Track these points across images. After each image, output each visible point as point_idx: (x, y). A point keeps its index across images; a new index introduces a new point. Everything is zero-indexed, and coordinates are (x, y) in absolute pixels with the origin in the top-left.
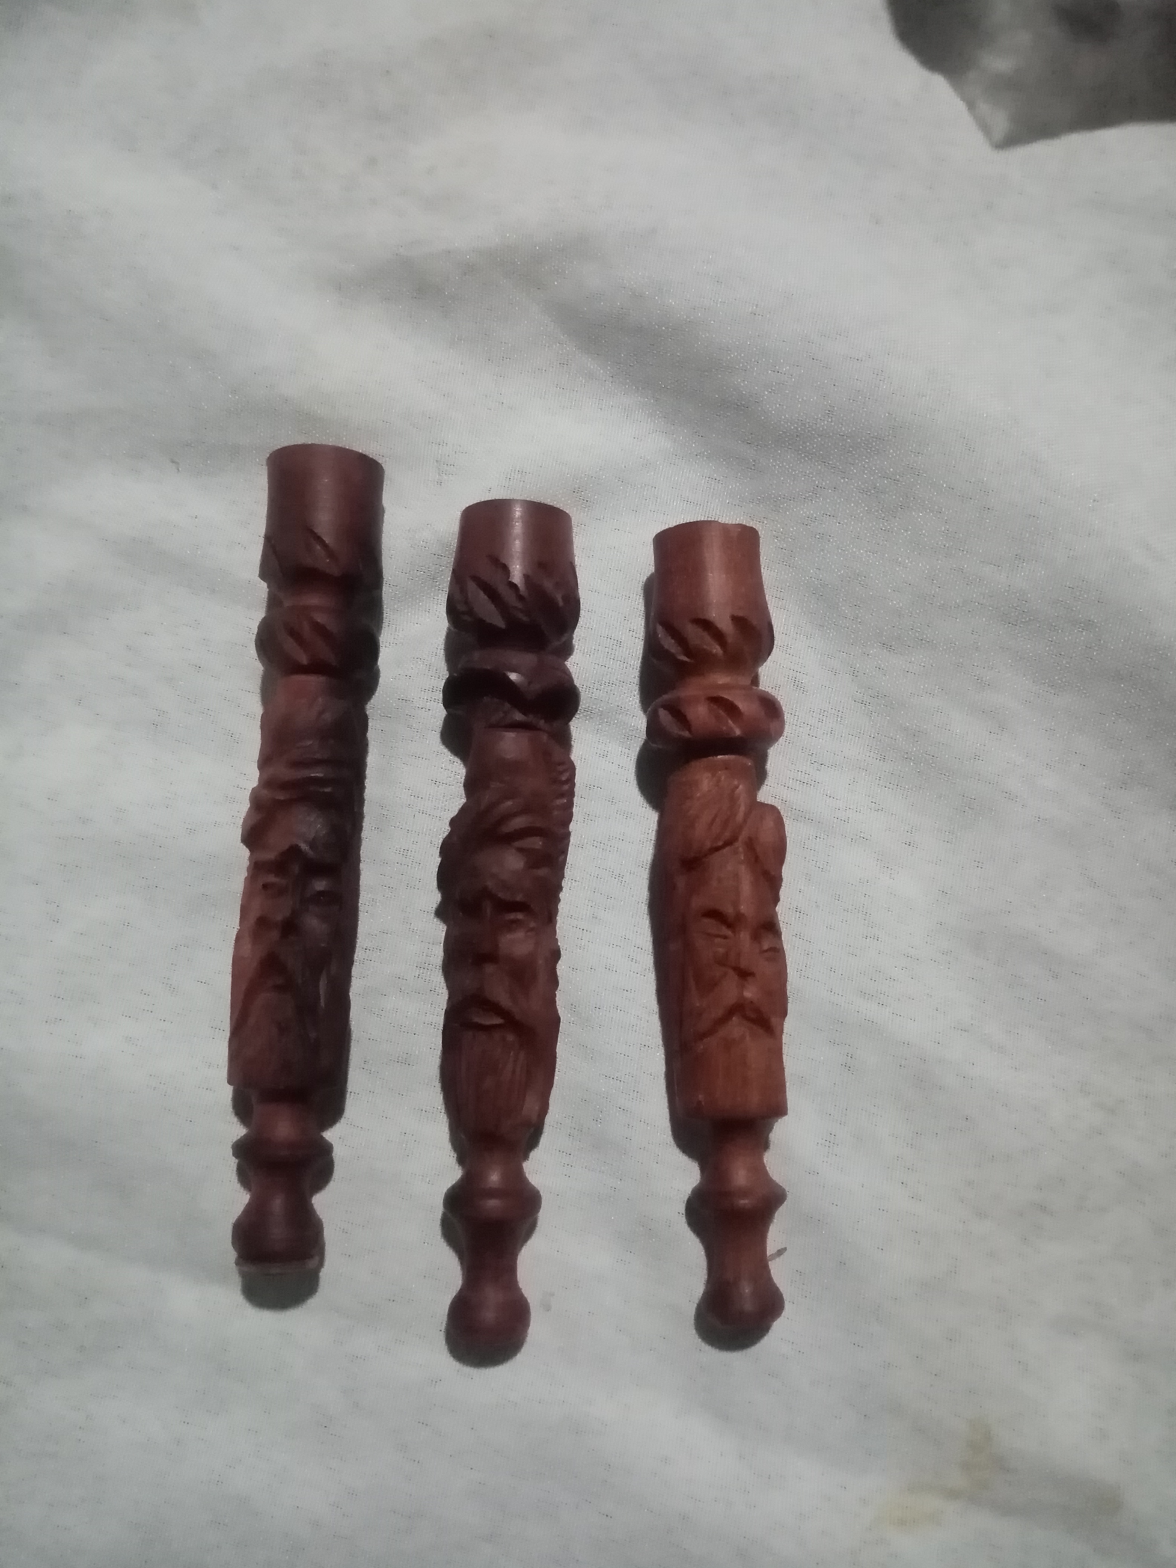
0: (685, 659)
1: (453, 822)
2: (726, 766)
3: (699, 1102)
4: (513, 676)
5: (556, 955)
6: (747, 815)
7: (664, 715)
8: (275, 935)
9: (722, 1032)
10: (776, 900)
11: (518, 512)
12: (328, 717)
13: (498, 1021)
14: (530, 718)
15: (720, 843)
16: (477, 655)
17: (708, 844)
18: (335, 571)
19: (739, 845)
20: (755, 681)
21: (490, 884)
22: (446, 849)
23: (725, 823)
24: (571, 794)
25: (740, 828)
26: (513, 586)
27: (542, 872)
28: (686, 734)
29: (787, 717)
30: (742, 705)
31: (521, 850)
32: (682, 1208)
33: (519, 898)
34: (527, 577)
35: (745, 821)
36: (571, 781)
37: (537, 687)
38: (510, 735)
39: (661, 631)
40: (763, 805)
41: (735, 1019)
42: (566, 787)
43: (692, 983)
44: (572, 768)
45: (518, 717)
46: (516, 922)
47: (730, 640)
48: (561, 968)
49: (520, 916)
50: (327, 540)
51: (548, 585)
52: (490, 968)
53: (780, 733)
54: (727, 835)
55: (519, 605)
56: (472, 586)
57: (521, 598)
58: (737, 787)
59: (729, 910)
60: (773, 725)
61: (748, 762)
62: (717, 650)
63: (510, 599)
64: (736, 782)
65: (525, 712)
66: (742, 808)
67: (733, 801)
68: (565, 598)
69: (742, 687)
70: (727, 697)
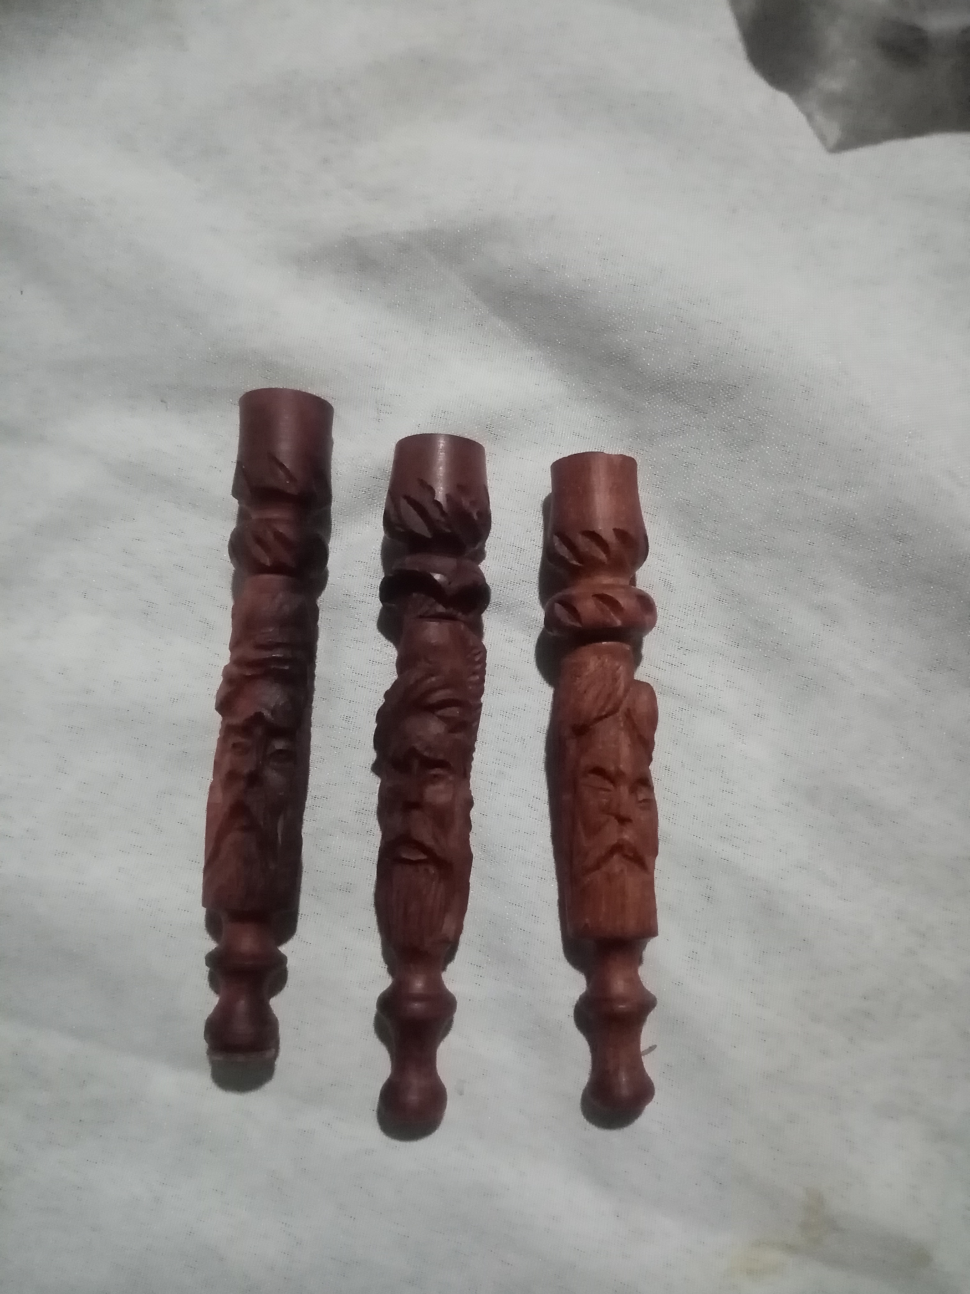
0: (575, 563)
1: (387, 695)
2: (609, 651)
3: (586, 925)
4: (437, 577)
5: (470, 803)
6: (626, 690)
7: (559, 610)
8: (242, 784)
9: (604, 869)
10: (650, 759)
11: (442, 444)
12: (287, 608)
13: (422, 857)
14: (451, 610)
15: (604, 713)
16: (407, 559)
17: (595, 714)
18: (292, 490)
19: (620, 715)
20: (633, 581)
21: (418, 746)
22: (382, 716)
23: (609, 696)
24: (483, 672)
25: (621, 702)
26: (438, 504)
27: (458, 736)
28: (578, 625)
29: (659, 611)
30: (622, 602)
31: (441, 717)
32: (571, 1011)
33: (441, 756)
34: (449, 497)
35: (625, 696)
36: (483, 662)
37: (455, 585)
38: (434, 624)
39: (557, 541)
40: (639, 682)
41: (616, 857)
42: (478, 667)
43: (580, 827)
44: (483, 651)
45: (440, 609)
46: (435, 776)
47: (613, 549)
48: (474, 814)
49: (441, 771)
50: (287, 465)
51: (465, 502)
52: (416, 813)
53: (652, 624)
54: (609, 707)
55: (443, 519)
56: (403, 503)
57: (443, 513)
58: (618, 668)
59: (612, 768)
60: (647, 617)
61: (628, 647)
62: (603, 556)
63: (435, 514)
64: (617, 664)
65: (446, 606)
66: (622, 685)
67: (615, 679)
68: (479, 514)
69: (623, 587)
70: (610, 594)
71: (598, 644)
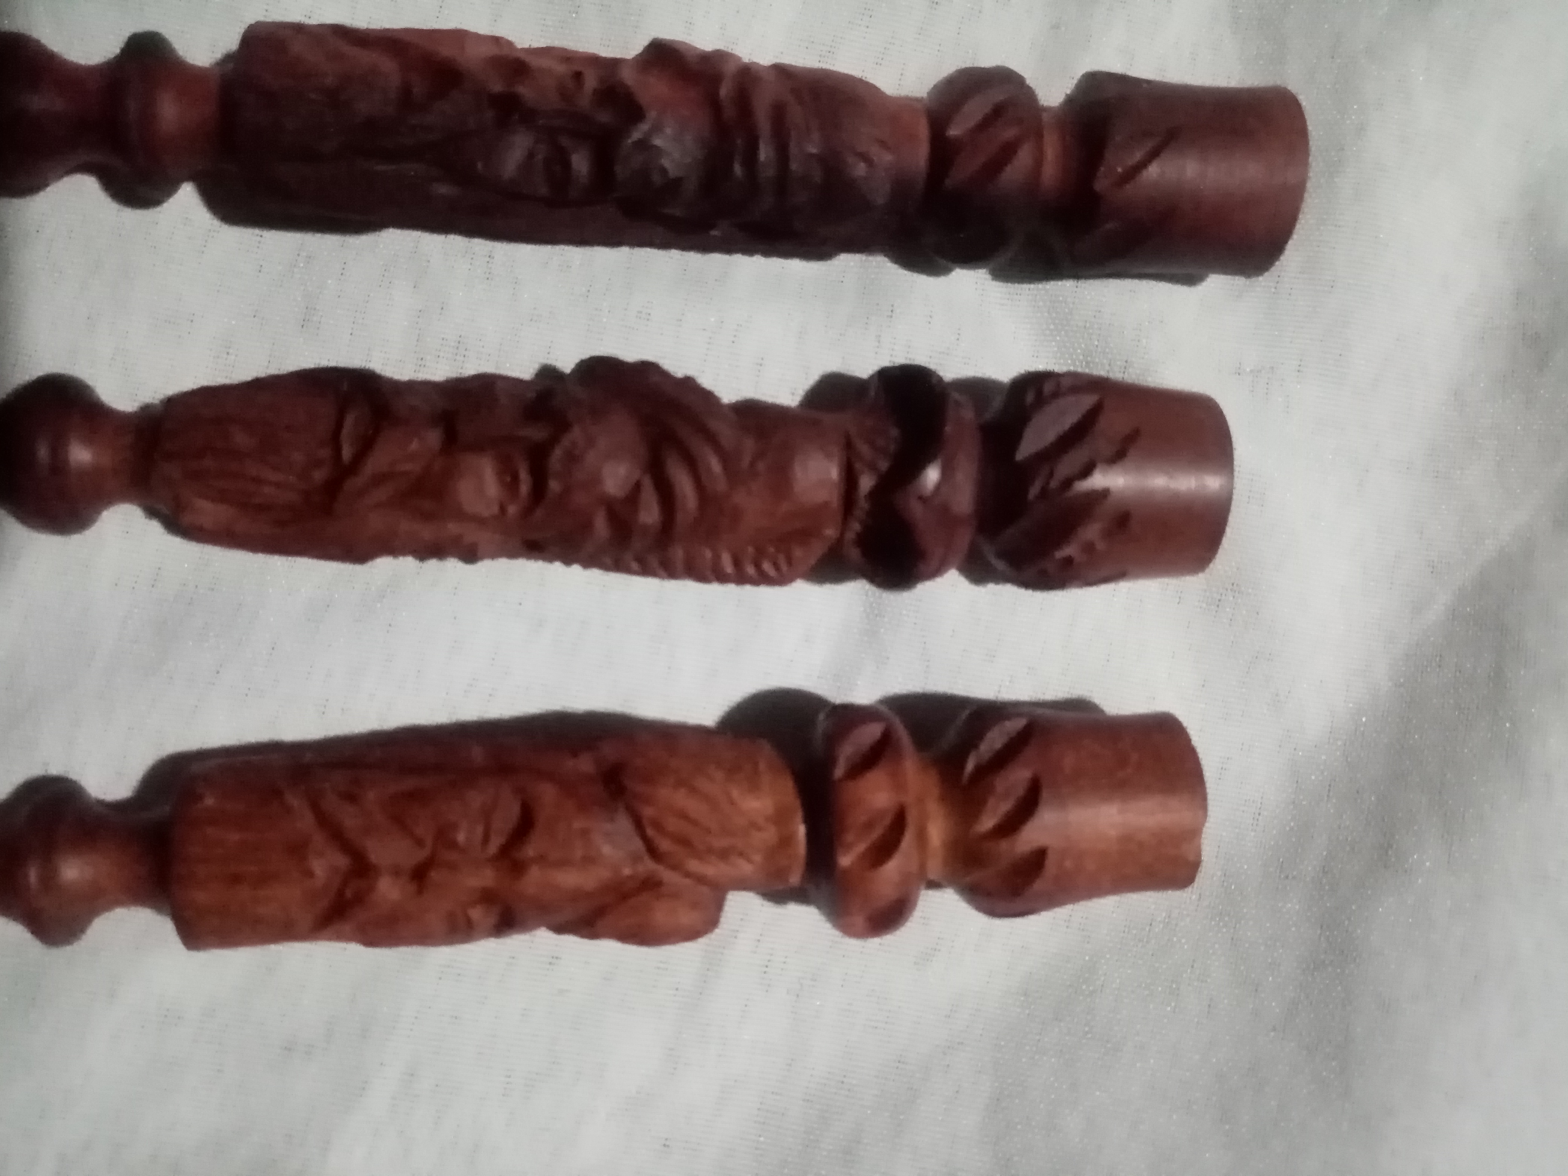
0: (970, 766)
1: (688, 383)
2: (786, 841)
4: (932, 475)
5: (470, 555)
6: (701, 880)
7: (872, 732)
10: (559, 929)
11: (1213, 483)
12: (860, 170)
14: (863, 505)
15: (650, 832)
16: (968, 414)
17: (648, 812)
18: (1101, 184)
19: (649, 865)
20: (933, 885)
21: (576, 434)
22: (647, 369)
23: (684, 842)
24: (741, 579)
25: (675, 867)
26: (1087, 471)
27: (601, 526)
28: (839, 772)
29: (874, 943)
30: (892, 868)
31: (637, 487)
33: (554, 486)
34: (1104, 494)
35: (688, 875)
36: (763, 579)
37: (916, 511)
38: (834, 472)
39: (1015, 725)
40: (719, 905)
42: (751, 570)
44: (781, 580)
45: (866, 483)
46: (515, 478)
47: (1004, 845)
49: (525, 487)
50: (1153, 171)
51: (1091, 532)
52: (433, 438)
53: (848, 930)
54: (664, 845)
55: (1054, 484)
56: (1088, 401)
57: (1068, 483)
58: (749, 861)
59: (530, 851)
60: (859, 920)
61: (795, 879)
62: (987, 822)
63: (1065, 467)
64: (758, 858)
65: (873, 494)
66: (711, 869)
67: (724, 855)
68: (1068, 561)
69: (922, 867)
70: (908, 841)
71: (799, 816)
